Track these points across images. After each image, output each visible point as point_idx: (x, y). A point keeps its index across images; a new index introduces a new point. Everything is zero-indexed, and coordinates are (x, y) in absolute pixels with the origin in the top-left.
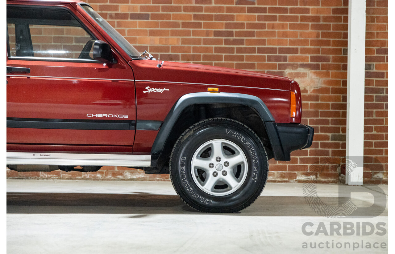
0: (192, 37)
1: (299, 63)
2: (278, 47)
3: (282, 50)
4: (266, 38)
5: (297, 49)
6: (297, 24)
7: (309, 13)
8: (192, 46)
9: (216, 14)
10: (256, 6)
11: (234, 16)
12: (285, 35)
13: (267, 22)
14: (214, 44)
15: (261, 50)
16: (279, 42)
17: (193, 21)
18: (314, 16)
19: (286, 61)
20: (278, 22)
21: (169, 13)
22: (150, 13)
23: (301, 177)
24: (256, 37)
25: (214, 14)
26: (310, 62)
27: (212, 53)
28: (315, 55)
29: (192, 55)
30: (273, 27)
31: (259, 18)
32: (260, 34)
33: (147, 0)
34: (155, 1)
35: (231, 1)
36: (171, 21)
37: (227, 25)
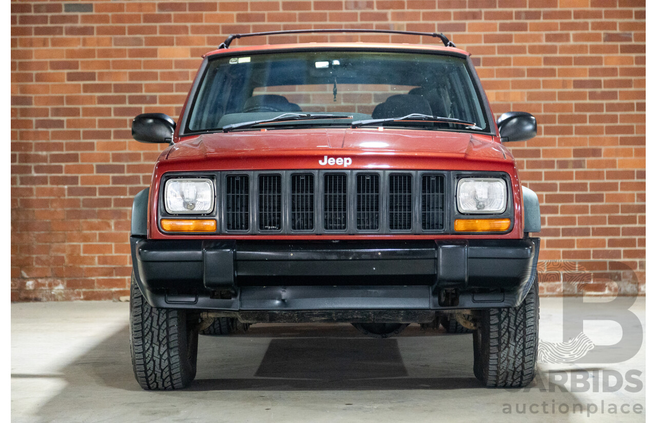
0: (542, 90)
9: (575, 55)
10: (633, 43)
11: (601, 58)
14: (574, 99)
17: (543, 67)
21: (508, 56)
25: (573, 55)
27: (572, 112)
33: (477, 39)
34: (488, 39)
35: (597, 37)
36: (512, 67)
37: (593, 72)
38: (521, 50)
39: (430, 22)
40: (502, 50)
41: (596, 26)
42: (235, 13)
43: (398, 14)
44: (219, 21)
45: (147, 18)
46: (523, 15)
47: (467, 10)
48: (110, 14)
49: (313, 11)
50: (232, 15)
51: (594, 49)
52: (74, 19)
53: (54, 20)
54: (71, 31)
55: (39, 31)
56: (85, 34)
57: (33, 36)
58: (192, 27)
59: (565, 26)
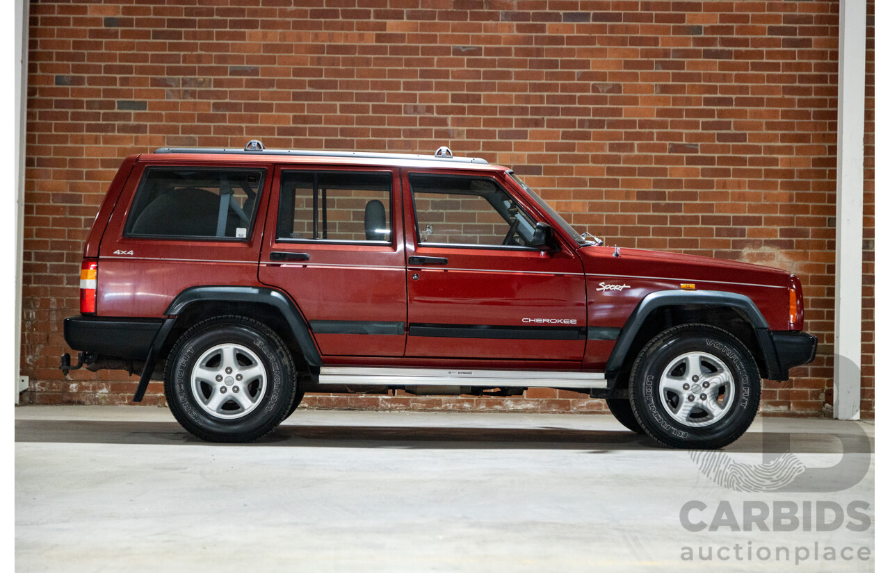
0: (604, 200)
1: (763, 239)
2: (731, 215)
3: (737, 220)
4: (714, 202)
5: (760, 218)
6: (759, 182)
7: (777, 165)
8: (605, 213)
9: (640, 166)
10: (700, 154)
11: (666, 169)
12: (742, 197)
13: (715, 179)
14: (637, 211)
15: (706, 220)
16: (734, 208)
17: (606, 177)
18: (785, 170)
19: (744, 236)
20: (731, 178)
21: (570, 165)
22: (542, 165)
23: (767, 407)
24: (700, 200)
25: (637, 166)
26: (779, 238)
27: (634, 224)
28: (787, 227)
29: (605, 227)
30: (724, 185)
31: (704, 173)
32: (705, 196)
33: (539, 147)
34: (550, 147)
35: (663, 148)
36: (574, 176)
37: (657, 184)
38: (584, 159)
39: (491, 129)
40: (563, 159)
41: (662, 137)
42: (291, 115)
43: (458, 119)
44: (275, 123)
45: (203, 118)
46: (587, 124)
47: (529, 117)
48: (164, 113)
49: (371, 114)
50: (289, 117)
51: (659, 160)
52: (126, 117)
53: (106, 117)
54: (123, 129)
55: (91, 128)
56: (138, 133)
57: (85, 133)
58: (247, 127)
59: (629, 136)
